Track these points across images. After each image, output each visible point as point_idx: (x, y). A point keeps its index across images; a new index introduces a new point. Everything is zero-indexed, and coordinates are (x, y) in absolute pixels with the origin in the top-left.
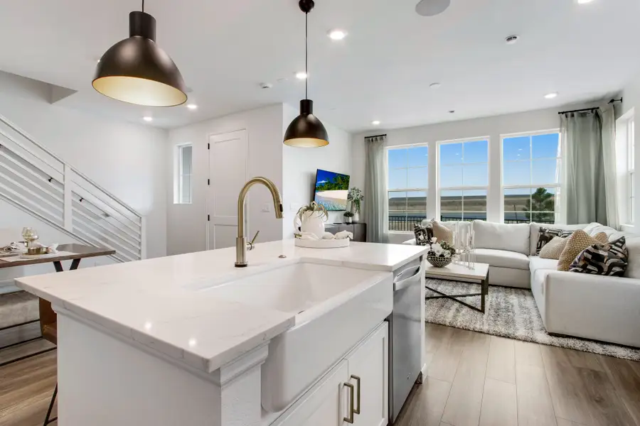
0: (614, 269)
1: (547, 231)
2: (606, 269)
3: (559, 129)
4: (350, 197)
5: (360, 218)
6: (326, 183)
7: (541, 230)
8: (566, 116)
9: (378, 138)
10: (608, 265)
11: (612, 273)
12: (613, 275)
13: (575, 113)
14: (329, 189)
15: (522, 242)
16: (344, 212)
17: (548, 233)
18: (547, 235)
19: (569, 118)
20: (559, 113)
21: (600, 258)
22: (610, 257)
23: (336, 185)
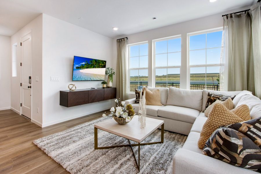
0: (250, 162)
1: (212, 96)
2: (240, 161)
3: (222, 27)
4: (106, 73)
5: (113, 84)
6: (86, 64)
7: (209, 95)
8: (227, 18)
9: (122, 39)
10: (242, 156)
11: (247, 166)
12: (249, 168)
13: (233, 15)
14: (87, 68)
15: (196, 102)
16: (102, 82)
17: (213, 97)
18: (212, 98)
19: (229, 18)
20: (223, 16)
21: (233, 147)
22: (245, 147)
23: (92, 65)
